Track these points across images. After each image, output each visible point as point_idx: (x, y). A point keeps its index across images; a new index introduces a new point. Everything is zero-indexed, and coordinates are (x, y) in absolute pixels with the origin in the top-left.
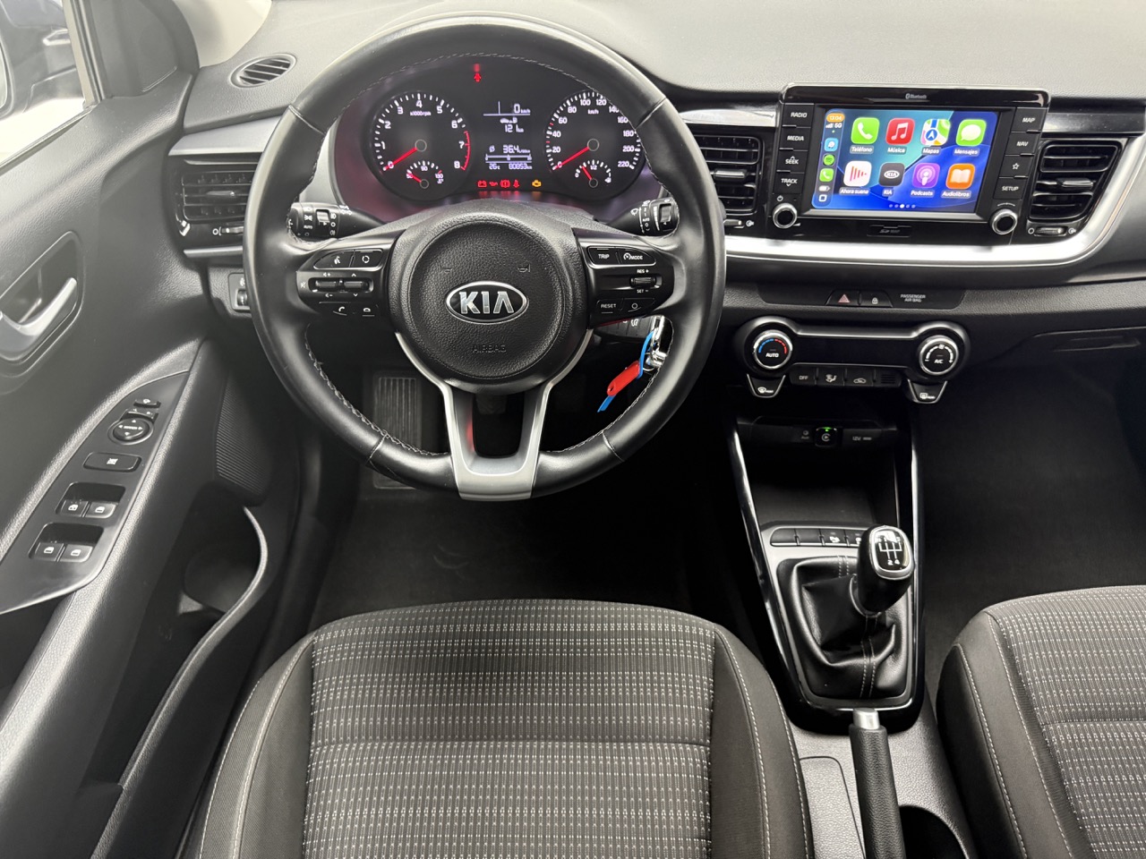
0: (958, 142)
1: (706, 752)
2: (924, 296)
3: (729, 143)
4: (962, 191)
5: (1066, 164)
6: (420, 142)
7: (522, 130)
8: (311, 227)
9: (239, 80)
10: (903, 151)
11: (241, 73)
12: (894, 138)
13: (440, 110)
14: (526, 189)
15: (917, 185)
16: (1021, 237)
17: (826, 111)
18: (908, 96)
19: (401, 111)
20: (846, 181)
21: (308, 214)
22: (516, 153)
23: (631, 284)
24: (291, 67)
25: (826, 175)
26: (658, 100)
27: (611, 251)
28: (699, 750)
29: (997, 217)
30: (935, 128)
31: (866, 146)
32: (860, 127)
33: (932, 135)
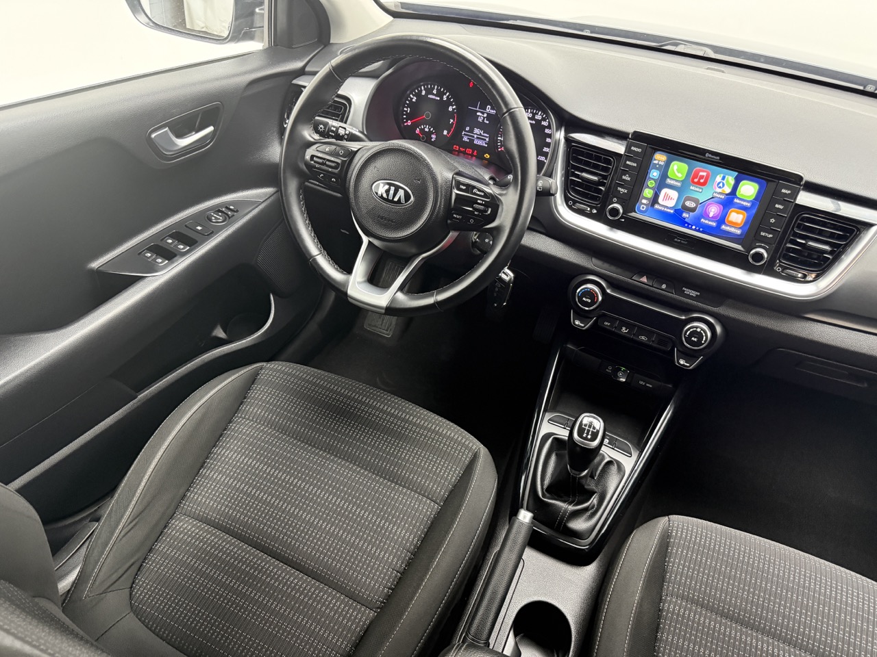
0: (737, 193)
2: (699, 294)
3: (598, 159)
4: (736, 228)
6: (427, 114)
7: (488, 122)
8: (332, 133)
10: (701, 191)
12: (696, 180)
13: (445, 98)
14: (480, 157)
15: (706, 216)
17: (655, 152)
18: (707, 155)
19: (424, 93)
20: (660, 200)
21: (334, 127)
22: (480, 135)
23: (473, 207)
25: (648, 193)
26: (516, 106)
27: (468, 185)
28: (434, 506)
29: (752, 251)
30: (724, 181)
31: (677, 181)
32: (675, 168)
33: (721, 185)
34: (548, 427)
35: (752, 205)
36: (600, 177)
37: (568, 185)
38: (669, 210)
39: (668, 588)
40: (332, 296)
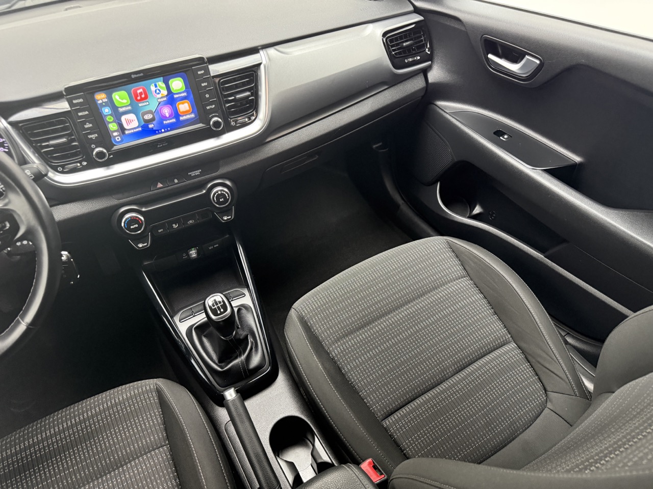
0: (173, 91)
2: (200, 171)
5: (237, 86)
12: (139, 98)
16: (229, 128)
17: (94, 96)
18: (133, 76)
20: (126, 127)
25: (113, 127)
28: (163, 449)
29: (211, 123)
30: (157, 87)
31: (126, 106)
32: (117, 97)
33: (158, 92)
34: (183, 325)
35: (187, 93)
36: (67, 137)
38: (137, 130)
39: (326, 344)
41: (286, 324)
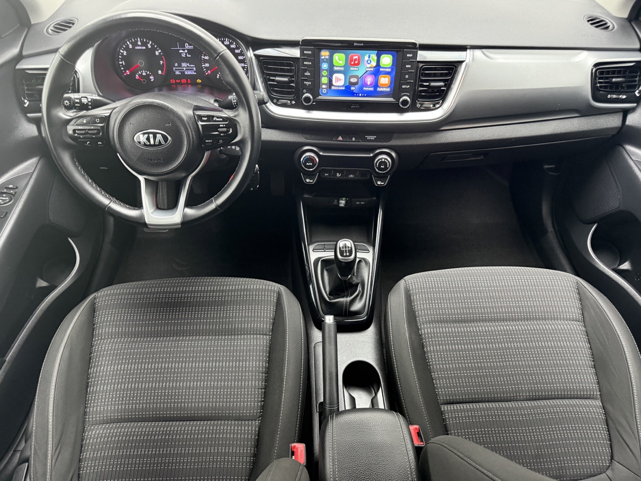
0: (381, 65)
1: (269, 338)
2: (376, 137)
3: (282, 65)
4: (386, 87)
5: (435, 75)
6: (141, 62)
7: (190, 56)
8: (79, 105)
9: (50, 31)
10: (357, 69)
11: (51, 28)
12: (352, 63)
13: (149, 46)
14: (194, 84)
15: (366, 85)
16: (413, 108)
17: (320, 51)
18: (355, 44)
19: (131, 46)
20: (334, 83)
21: (77, 99)
22: (188, 67)
23: (218, 131)
24: (75, 25)
25: (324, 80)
26: (222, 50)
27: (208, 116)
28: (266, 337)
29: (401, 100)
30: (369, 59)
31: (340, 67)
32: (337, 58)
33: (369, 62)
34: (315, 254)
35: (392, 69)
36: (289, 77)
37: (269, 88)
38: (341, 88)
39: (419, 320)
40: (111, 220)
41: (393, 289)
